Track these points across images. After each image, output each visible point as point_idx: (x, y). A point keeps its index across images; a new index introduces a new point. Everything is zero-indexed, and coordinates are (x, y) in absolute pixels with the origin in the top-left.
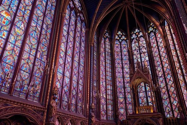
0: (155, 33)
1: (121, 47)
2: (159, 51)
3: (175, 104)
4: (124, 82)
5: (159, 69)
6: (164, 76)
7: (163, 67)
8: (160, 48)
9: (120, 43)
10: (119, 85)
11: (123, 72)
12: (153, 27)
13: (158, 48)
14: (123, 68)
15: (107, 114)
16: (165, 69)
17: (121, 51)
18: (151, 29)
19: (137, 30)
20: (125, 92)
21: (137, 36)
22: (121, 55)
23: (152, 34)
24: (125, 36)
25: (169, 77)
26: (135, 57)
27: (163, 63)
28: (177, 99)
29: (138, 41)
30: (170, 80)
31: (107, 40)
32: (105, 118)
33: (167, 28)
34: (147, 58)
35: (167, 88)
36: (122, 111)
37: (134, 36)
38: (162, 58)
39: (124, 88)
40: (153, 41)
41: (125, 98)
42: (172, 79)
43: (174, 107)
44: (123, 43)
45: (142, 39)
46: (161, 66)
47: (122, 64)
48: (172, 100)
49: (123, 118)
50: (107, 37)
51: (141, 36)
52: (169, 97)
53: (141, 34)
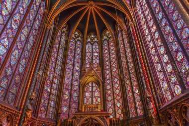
0: (108, 41)
1: (76, 46)
2: (110, 57)
3: (119, 106)
4: (72, 79)
5: (108, 72)
6: (112, 78)
7: (111, 71)
8: (111, 54)
9: (76, 42)
10: (67, 81)
11: (73, 70)
13: (109, 54)
14: (74, 65)
16: (113, 73)
17: (75, 50)
18: (105, 37)
19: (92, 36)
20: (71, 90)
21: (92, 41)
22: (75, 53)
23: (106, 42)
24: (81, 38)
25: (116, 80)
26: (87, 58)
27: (112, 68)
28: (121, 101)
29: (92, 45)
30: (116, 83)
31: (63, 34)
32: (43, 116)
33: (120, 38)
34: (98, 61)
35: (113, 89)
36: (65, 109)
37: (89, 40)
38: (112, 63)
39: (72, 85)
40: (106, 47)
41: (71, 96)
42: (118, 83)
43: (117, 109)
44: (78, 43)
45: (96, 44)
47: (74, 61)
48: (116, 101)
50: (64, 32)
51: (96, 42)
52: (114, 99)
53: (96, 40)
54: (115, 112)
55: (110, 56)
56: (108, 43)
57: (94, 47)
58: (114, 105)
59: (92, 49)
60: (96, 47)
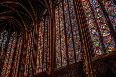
0: (13, 38)
3: (8, 72)
5: (8, 55)
12: (14, 35)
13: (12, 46)
16: (10, 56)
18: (12, 35)
19: (6, 31)
25: (10, 60)
27: (11, 53)
28: (10, 71)
29: (4, 37)
33: (19, 40)
34: (4, 48)
35: (7, 65)
38: (11, 51)
40: (11, 41)
42: (11, 62)
43: (6, 74)
45: (6, 37)
48: (7, 70)
51: (6, 35)
52: (7, 69)
53: (7, 34)
55: (11, 47)
57: (5, 38)
58: (6, 72)
59: (3, 39)
60: (6, 38)
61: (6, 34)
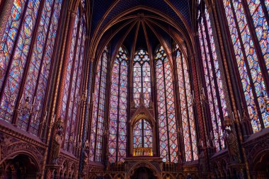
0: (163, 61)
1: (120, 69)
2: (165, 85)
3: (174, 148)
4: (118, 115)
5: (162, 105)
6: (167, 114)
7: (166, 104)
8: (166, 82)
9: (120, 63)
10: (112, 117)
11: (119, 102)
12: (162, 54)
13: (164, 81)
14: (119, 96)
15: (94, 153)
16: (168, 107)
17: (120, 74)
18: (159, 56)
19: (142, 52)
20: (118, 128)
21: (142, 60)
22: (119, 79)
23: (160, 62)
24: (127, 56)
25: (171, 117)
26: (135, 85)
27: (168, 100)
28: (176, 142)
29: (142, 65)
30: (172, 120)
31: (105, 55)
32: (92, 159)
33: (178, 60)
34: (149, 90)
35: (168, 128)
36: (112, 151)
37: (137, 58)
38: (167, 93)
39: (118, 122)
40: (160, 70)
41: (118, 135)
42: (174, 120)
43: (171, 151)
44: (123, 64)
45: (147, 64)
46: (164, 102)
47: (119, 90)
48: (171, 142)
49: (112, 160)
51: (146, 61)
52: (169, 139)
53: (146, 58)
54: (169, 154)
55: (165, 83)
56: (163, 64)
57: (144, 69)
58: (169, 146)
59: (142, 72)
60: (147, 68)
61: (144, 57)
